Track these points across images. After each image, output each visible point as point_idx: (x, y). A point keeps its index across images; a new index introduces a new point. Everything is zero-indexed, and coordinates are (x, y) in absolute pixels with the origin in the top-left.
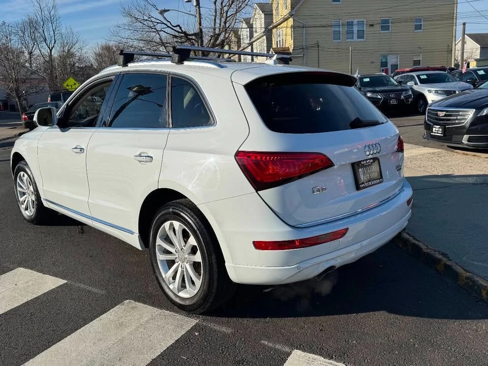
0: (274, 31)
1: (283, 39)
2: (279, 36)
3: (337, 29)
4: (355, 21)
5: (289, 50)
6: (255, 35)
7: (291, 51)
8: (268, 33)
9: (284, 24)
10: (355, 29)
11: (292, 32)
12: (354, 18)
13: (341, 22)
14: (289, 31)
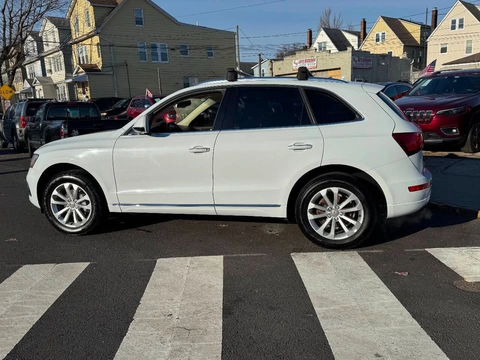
0: (74, 47)
1: (87, 56)
2: (81, 52)
3: (142, 50)
4: (158, 45)
5: (97, 67)
6: (46, 49)
7: (100, 68)
8: (66, 48)
9: (88, 41)
10: (159, 52)
11: (98, 49)
12: (157, 42)
13: (145, 44)
14: (95, 48)
